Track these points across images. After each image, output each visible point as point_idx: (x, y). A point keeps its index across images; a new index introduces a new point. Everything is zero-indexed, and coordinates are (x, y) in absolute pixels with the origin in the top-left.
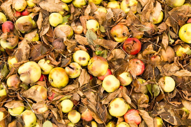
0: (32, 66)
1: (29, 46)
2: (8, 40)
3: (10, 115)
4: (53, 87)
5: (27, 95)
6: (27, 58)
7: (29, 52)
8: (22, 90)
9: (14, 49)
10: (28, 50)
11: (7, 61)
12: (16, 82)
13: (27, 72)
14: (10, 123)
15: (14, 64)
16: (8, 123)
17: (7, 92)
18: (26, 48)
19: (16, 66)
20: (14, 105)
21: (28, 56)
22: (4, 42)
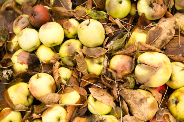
0: (165, 62)
1: (173, 32)
2: (154, 4)
3: (87, 106)
4: (170, 112)
5: (129, 96)
6: (161, 46)
7: (169, 41)
8: (125, 84)
9: (150, 21)
10: (170, 37)
11: (131, 30)
12: (125, 68)
13: (153, 66)
14: (80, 116)
15: (139, 43)
16: (77, 114)
17: (103, 72)
18: (169, 31)
19: (140, 46)
20: (103, 97)
21: (165, 44)
22: (146, 4)
